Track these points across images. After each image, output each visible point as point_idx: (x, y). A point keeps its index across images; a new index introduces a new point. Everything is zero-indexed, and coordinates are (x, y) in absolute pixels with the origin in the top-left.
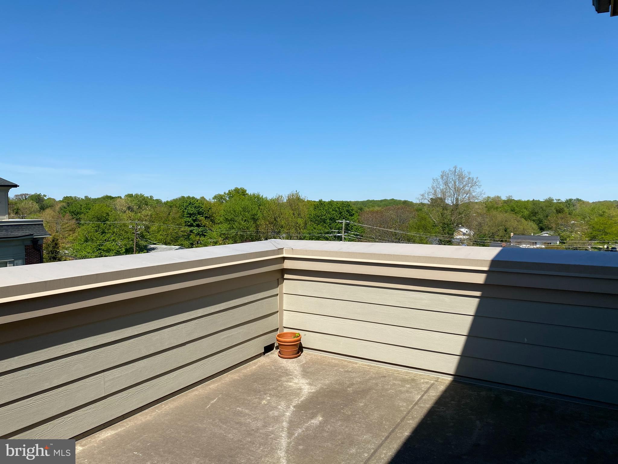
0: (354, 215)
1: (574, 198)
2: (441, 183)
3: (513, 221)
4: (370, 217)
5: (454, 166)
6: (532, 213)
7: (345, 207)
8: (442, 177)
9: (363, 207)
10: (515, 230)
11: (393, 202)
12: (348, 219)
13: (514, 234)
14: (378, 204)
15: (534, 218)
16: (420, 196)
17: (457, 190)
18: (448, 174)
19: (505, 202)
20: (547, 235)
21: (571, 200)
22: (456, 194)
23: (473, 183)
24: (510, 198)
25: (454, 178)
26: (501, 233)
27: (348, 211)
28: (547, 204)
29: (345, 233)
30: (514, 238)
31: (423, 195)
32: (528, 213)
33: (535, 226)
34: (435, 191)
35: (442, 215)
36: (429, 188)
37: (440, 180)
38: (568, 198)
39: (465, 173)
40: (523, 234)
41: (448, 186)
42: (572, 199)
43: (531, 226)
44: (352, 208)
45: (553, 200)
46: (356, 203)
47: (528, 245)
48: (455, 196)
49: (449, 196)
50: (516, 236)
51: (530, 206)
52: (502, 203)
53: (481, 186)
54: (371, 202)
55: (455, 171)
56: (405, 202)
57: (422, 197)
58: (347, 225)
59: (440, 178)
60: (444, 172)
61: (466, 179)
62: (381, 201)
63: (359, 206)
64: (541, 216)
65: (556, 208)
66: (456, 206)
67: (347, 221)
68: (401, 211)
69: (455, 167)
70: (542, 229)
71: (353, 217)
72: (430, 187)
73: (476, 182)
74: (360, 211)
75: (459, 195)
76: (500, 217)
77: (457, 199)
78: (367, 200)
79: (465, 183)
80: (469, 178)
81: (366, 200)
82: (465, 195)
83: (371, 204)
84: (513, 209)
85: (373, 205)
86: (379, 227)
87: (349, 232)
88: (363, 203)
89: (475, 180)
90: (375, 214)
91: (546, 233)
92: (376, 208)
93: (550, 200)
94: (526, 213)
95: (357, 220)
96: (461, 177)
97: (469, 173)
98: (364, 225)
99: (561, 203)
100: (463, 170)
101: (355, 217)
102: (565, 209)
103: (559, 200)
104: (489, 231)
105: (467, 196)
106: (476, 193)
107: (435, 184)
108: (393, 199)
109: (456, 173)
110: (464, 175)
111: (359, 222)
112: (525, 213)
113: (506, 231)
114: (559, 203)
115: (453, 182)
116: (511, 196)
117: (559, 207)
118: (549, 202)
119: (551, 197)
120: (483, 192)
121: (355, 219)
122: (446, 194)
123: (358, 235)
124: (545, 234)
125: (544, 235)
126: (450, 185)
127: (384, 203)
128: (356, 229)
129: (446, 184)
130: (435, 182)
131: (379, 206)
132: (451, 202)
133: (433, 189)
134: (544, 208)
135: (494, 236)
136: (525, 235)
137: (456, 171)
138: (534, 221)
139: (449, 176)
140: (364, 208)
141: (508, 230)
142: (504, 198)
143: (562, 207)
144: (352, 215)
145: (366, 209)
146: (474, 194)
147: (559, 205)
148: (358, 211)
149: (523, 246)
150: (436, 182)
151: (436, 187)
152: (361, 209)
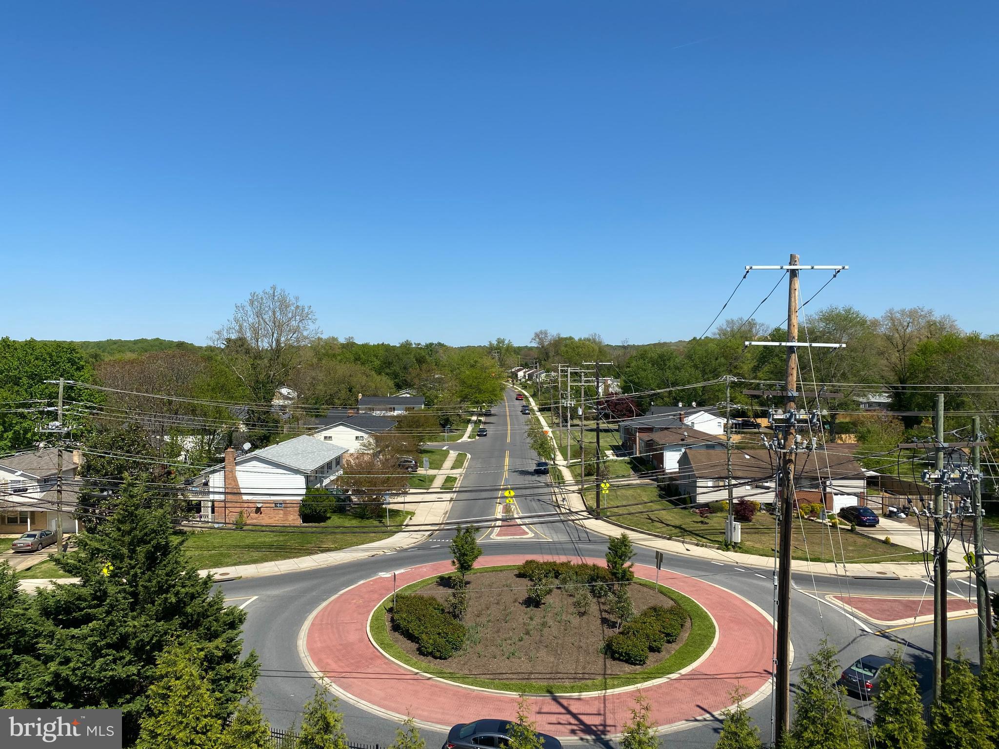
0: (83, 368)
1: (435, 342)
2: (250, 313)
3: (360, 376)
4: (118, 371)
5: (272, 286)
6: (385, 363)
7: (64, 352)
8: (252, 303)
9: (99, 352)
10: (364, 389)
11: (159, 344)
12: (71, 377)
13: (363, 395)
14: (129, 348)
15: (388, 371)
16: (214, 334)
17: (279, 326)
18: (262, 298)
19: (343, 346)
20: (408, 396)
21: (431, 344)
22: (276, 332)
23: (304, 315)
24: (351, 340)
25: (271, 306)
26: (343, 394)
27: (70, 360)
28: (404, 350)
29: (63, 406)
30: (363, 402)
31: (218, 333)
32: (379, 363)
33: (391, 383)
34: (241, 327)
35: (254, 367)
36: (228, 320)
37: (248, 308)
38: (428, 342)
39: (291, 298)
40: (375, 395)
41: (262, 318)
42: (433, 344)
43: (384, 382)
44: (78, 355)
45: (411, 344)
46: (85, 345)
47: (384, 412)
48: (275, 335)
49: (265, 336)
50: (366, 399)
51: (382, 352)
52: (339, 348)
53: (315, 320)
54: (115, 343)
55: (274, 293)
56: (181, 345)
57: (217, 336)
58: (69, 388)
59: (248, 304)
60: (254, 294)
61: (293, 308)
62: (136, 342)
63: (92, 351)
64: (396, 368)
65: (415, 356)
66: (277, 352)
67: (69, 381)
68: (179, 361)
69: (274, 288)
70: (399, 387)
71: (82, 373)
72: (232, 318)
73: (308, 314)
74: (94, 360)
75: (281, 335)
76: (342, 370)
77: (278, 341)
78: (108, 341)
79: (290, 315)
80: (298, 307)
81: (104, 339)
82: (291, 335)
83: (115, 346)
84: (357, 357)
85: (119, 348)
86: (138, 390)
87: (74, 402)
88: (99, 344)
89: (306, 310)
90: (128, 367)
91: (407, 393)
92: (129, 356)
93: (407, 344)
94: (377, 363)
95: (90, 378)
96: (284, 305)
97: (297, 299)
98: (106, 389)
99: (421, 348)
100: (286, 293)
101: (86, 373)
102: (427, 357)
103: (419, 344)
104: (326, 392)
105: (295, 335)
106: (308, 332)
107: (239, 314)
108: (158, 339)
109: (276, 298)
110: (287, 301)
111: (95, 382)
112: (375, 363)
113: (350, 391)
114: (419, 348)
115: (270, 313)
116: (352, 338)
117: (419, 354)
118: (406, 347)
119: (409, 340)
120: (320, 330)
121: (87, 376)
122: (260, 332)
123: (94, 408)
124: (405, 394)
125: (404, 396)
126: (266, 317)
127: (140, 345)
128: (91, 395)
129: (259, 314)
130: (239, 310)
131: (133, 351)
132: (268, 345)
133: (237, 323)
134: (401, 356)
135: (332, 399)
136: (378, 396)
137: (276, 294)
138: (387, 374)
139: (264, 301)
140: (102, 354)
141: (354, 390)
142: (342, 340)
143: (423, 354)
144: (79, 369)
145: (107, 358)
146: (305, 333)
147: (419, 351)
148: (91, 359)
149: (377, 413)
150: (242, 311)
151: (241, 319)
152: (96, 356)
